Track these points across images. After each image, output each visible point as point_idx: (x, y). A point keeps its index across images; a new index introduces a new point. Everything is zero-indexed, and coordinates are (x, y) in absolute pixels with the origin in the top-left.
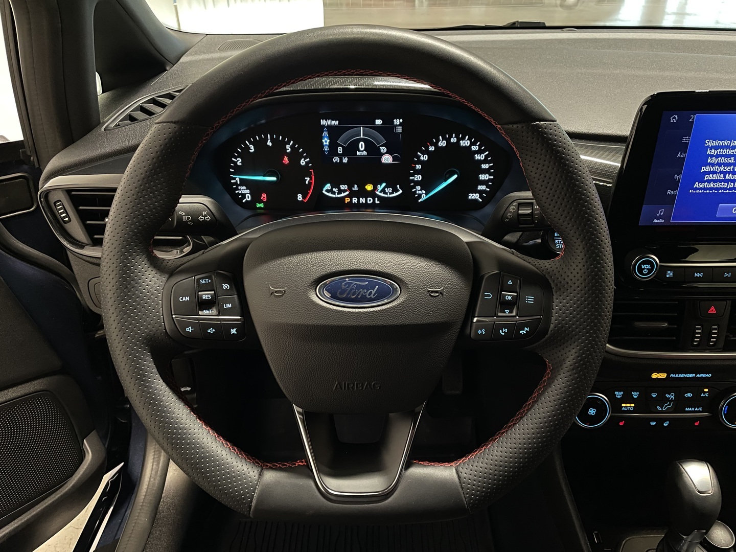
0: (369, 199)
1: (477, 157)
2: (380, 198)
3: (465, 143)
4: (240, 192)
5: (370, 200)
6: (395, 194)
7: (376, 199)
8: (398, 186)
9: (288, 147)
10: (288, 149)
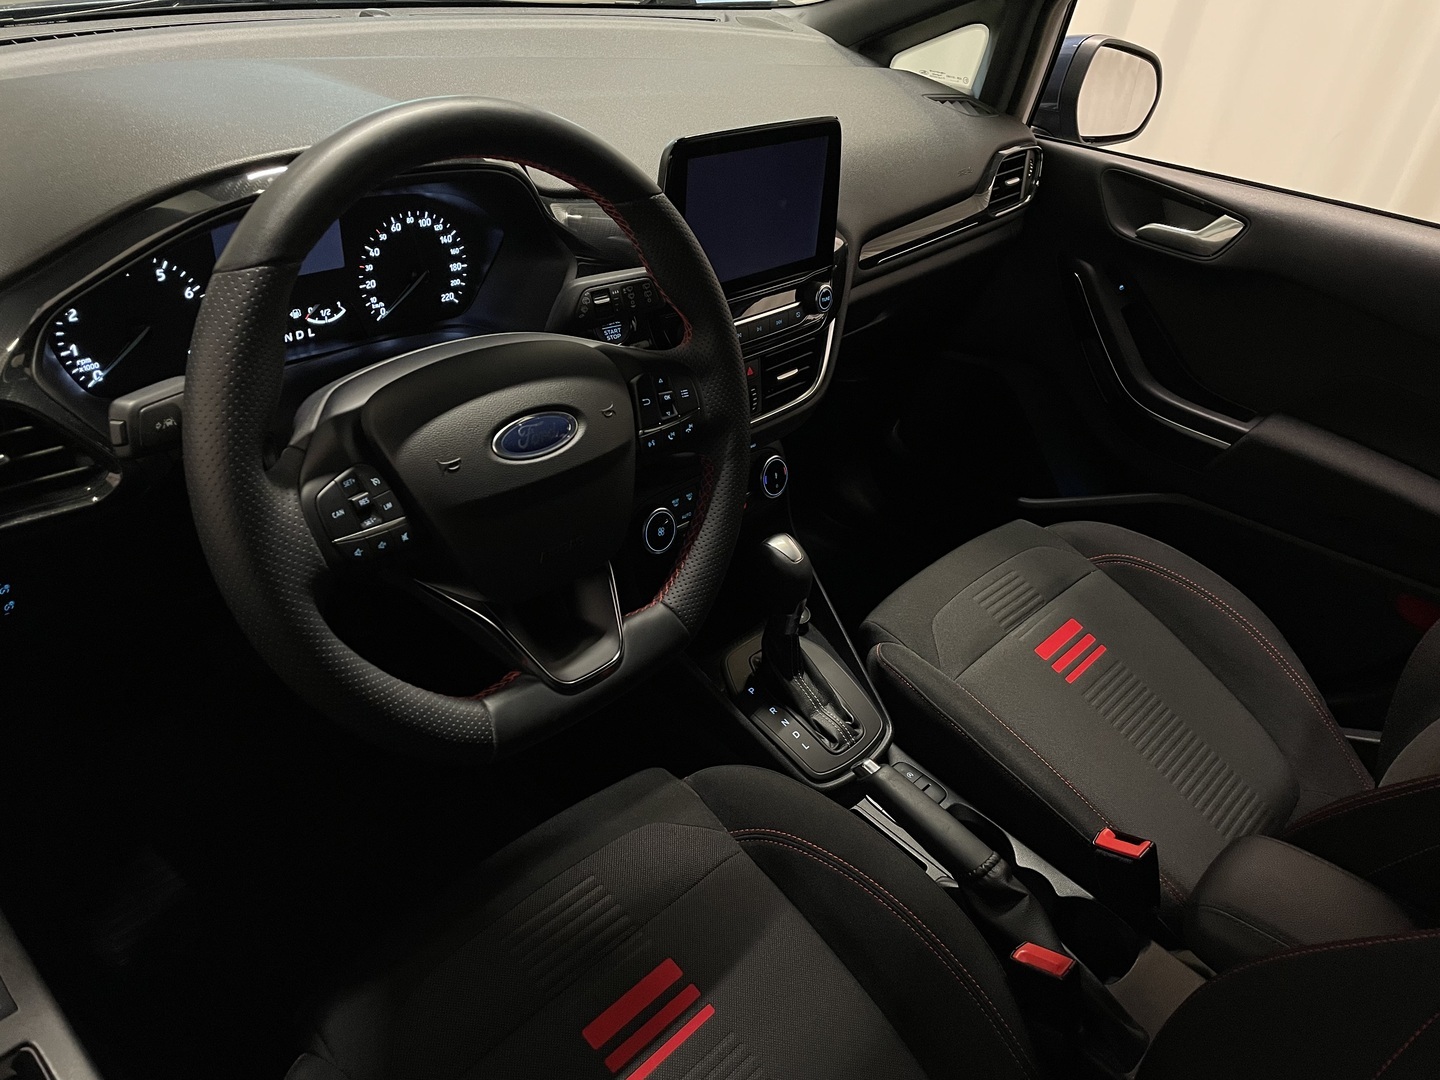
0: (297, 333)
1: (444, 240)
2: (315, 328)
3: (425, 222)
4: (81, 370)
5: (300, 335)
6: (337, 317)
7: (309, 330)
8: (339, 303)
9: (159, 272)
10: (160, 277)
